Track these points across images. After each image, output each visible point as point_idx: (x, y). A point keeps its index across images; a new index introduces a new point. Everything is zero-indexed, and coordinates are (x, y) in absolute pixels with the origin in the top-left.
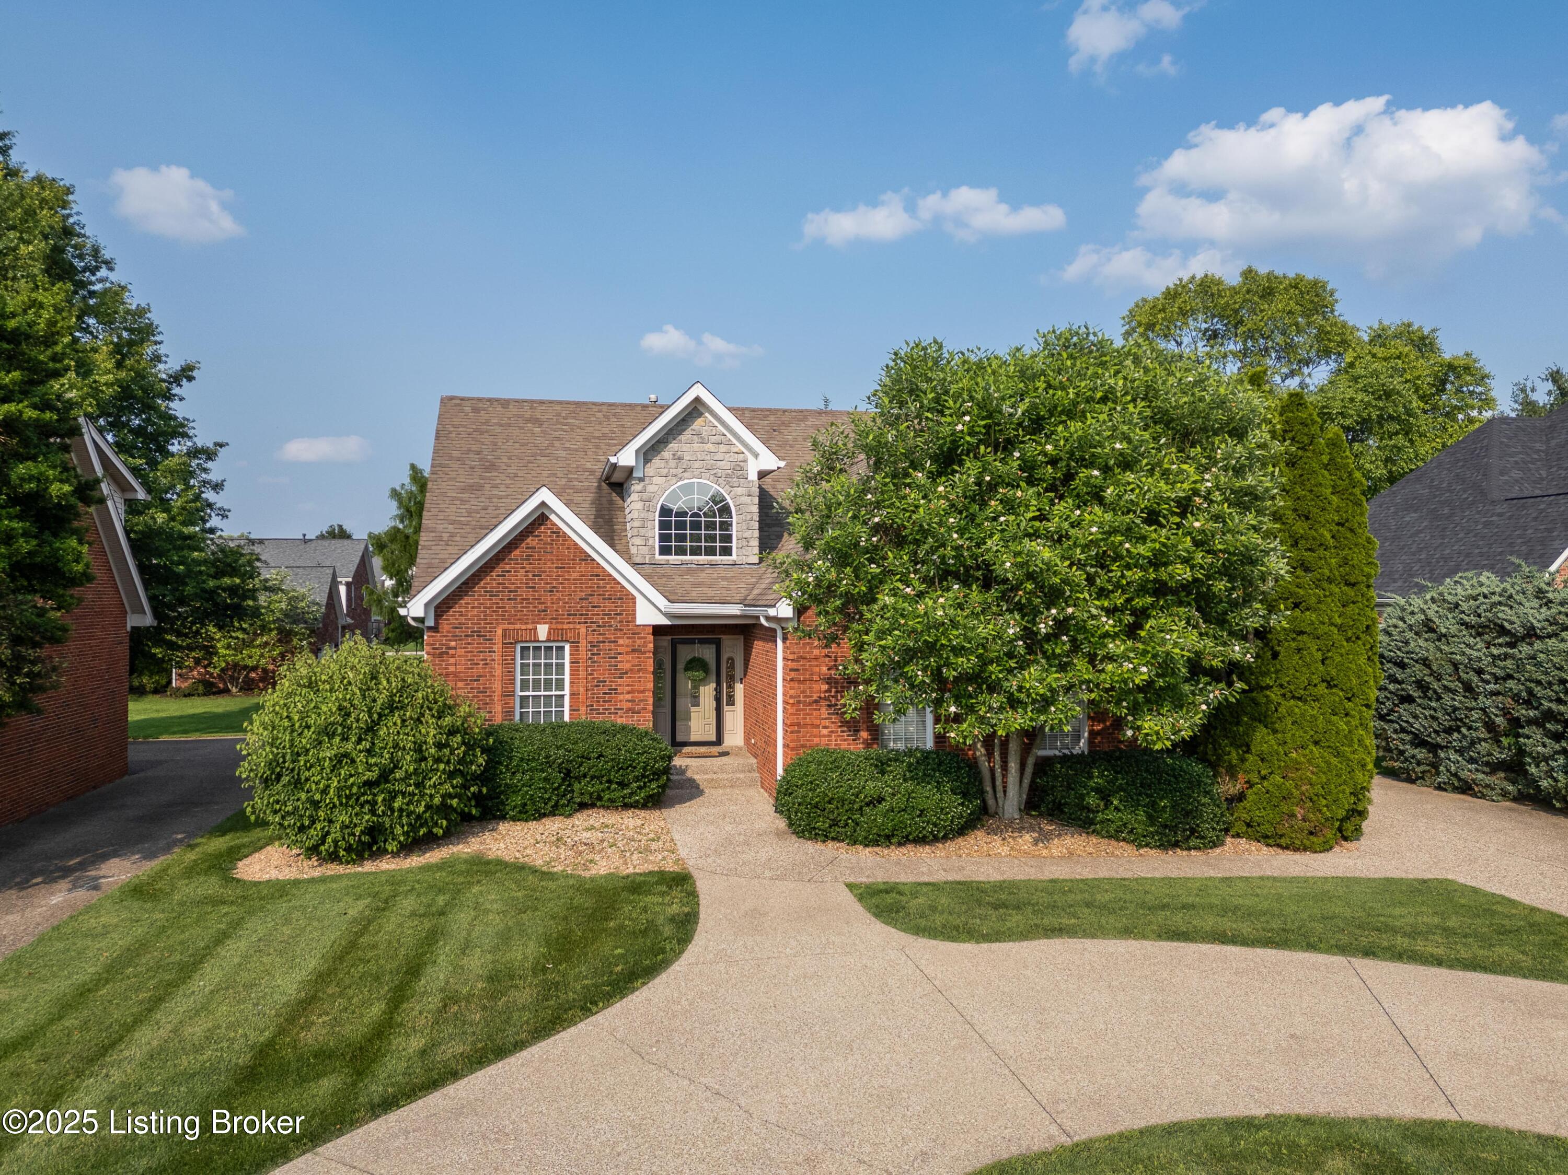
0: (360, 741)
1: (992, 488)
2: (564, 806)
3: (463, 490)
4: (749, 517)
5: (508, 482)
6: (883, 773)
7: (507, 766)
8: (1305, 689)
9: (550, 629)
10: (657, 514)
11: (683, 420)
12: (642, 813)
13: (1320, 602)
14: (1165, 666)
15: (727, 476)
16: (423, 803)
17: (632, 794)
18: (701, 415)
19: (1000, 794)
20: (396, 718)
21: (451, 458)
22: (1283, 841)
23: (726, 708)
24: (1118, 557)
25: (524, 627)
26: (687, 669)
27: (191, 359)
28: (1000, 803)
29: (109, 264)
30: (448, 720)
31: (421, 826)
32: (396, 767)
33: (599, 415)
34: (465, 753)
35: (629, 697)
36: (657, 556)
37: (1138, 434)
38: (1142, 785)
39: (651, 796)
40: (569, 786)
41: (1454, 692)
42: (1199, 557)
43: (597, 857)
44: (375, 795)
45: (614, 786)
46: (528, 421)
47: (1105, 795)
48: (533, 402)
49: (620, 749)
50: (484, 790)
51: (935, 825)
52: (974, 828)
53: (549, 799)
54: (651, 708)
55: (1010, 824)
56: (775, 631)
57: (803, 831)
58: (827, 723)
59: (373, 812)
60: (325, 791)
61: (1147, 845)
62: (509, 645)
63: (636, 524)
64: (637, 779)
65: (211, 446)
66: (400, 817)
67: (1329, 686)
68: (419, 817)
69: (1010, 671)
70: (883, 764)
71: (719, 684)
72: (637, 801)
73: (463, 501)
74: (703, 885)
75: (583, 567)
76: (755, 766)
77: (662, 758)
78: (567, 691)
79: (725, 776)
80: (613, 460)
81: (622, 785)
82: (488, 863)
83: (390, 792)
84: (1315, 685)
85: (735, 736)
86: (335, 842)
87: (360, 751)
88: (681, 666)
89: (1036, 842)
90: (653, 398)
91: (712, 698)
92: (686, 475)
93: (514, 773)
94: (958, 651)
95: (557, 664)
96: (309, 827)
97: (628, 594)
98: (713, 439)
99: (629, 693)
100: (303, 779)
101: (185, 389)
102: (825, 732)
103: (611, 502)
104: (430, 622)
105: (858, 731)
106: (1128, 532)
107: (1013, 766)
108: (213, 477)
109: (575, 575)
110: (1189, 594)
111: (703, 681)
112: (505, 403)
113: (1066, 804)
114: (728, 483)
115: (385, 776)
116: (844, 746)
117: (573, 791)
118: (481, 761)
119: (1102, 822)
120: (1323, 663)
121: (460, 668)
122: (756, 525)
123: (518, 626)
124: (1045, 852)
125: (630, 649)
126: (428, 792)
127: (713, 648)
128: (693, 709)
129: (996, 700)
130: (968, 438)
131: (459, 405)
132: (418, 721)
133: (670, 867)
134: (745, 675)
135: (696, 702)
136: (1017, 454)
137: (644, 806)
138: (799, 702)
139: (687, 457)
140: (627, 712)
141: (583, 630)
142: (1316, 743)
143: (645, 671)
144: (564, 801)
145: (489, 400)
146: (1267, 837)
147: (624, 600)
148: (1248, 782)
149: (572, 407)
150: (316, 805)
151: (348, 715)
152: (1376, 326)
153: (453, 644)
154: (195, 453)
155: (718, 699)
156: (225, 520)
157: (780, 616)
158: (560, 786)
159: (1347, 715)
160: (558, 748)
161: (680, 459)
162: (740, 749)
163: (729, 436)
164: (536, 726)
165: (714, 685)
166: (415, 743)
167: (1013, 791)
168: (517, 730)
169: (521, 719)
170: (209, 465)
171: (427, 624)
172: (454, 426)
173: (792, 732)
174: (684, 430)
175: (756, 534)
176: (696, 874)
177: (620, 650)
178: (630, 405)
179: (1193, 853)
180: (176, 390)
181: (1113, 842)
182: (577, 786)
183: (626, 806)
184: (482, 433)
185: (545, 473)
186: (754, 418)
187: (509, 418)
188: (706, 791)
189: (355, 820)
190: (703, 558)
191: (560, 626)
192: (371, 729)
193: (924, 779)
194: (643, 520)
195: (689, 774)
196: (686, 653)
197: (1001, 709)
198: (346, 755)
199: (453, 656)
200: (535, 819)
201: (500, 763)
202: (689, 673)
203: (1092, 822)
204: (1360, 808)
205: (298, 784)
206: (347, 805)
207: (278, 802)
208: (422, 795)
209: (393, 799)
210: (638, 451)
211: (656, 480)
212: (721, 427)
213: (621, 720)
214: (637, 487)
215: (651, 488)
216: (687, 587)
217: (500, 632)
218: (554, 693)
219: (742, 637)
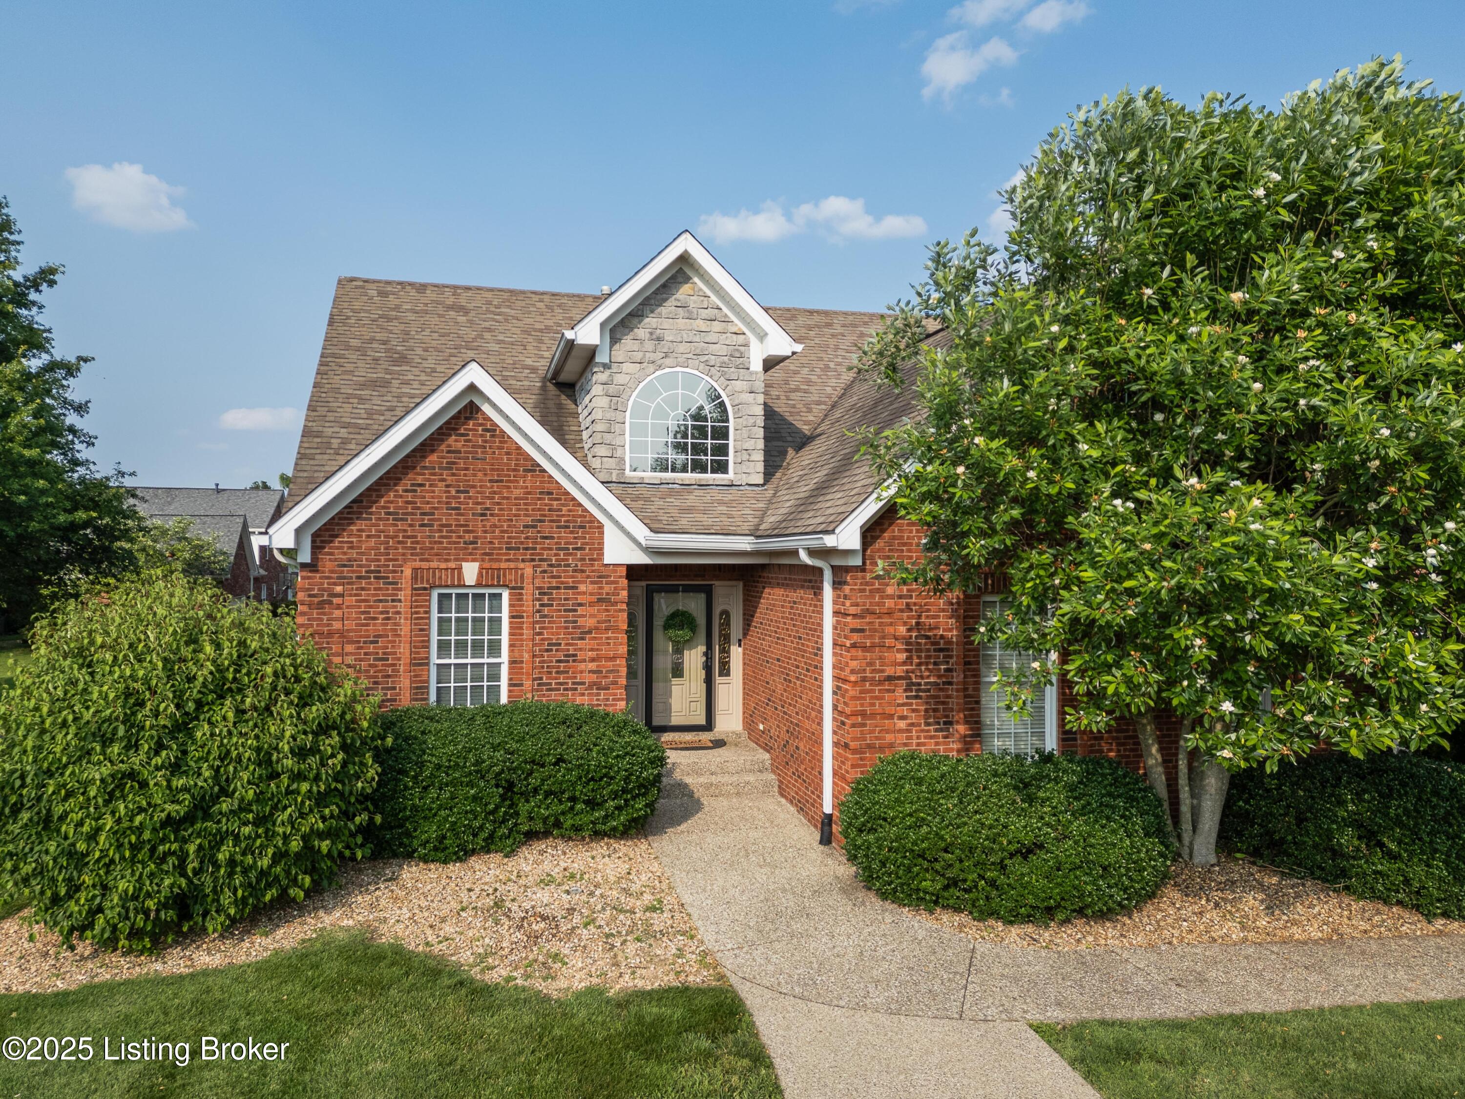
0: (160, 747)
2: (503, 836)
3: (363, 386)
4: (751, 420)
5: (423, 377)
6: (1030, 799)
7: (415, 777)
9: (481, 569)
10: (628, 414)
11: (664, 286)
15: (723, 365)
16: (270, 851)
17: (606, 817)
18: (688, 279)
19: (1186, 826)
20: (228, 708)
21: (348, 347)
23: (718, 680)
25: (443, 565)
26: (667, 627)
27: (53, 261)
28: (1186, 840)
30: (314, 711)
31: (269, 886)
32: (225, 792)
33: (541, 305)
34: (344, 764)
35: (592, 666)
36: (630, 472)
39: (634, 820)
40: (510, 807)
43: (565, 948)
44: (185, 841)
45: (579, 806)
46: (450, 308)
47: (1369, 832)
48: (455, 287)
49: (589, 750)
50: (378, 819)
53: (481, 828)
54: (623, 681)
56: (820, 571)
57: (895, 891)
58: (905, 711)
59: (181, 869)
60: (93, 837)
61: (1444, 915)
62: (421, 592)
63: (599, 427)
64: (615, 795)
65: (72, 359)
66: (231, 875)
68: (263, 873)
70: (1026, 785)
71: (709, 646)
72: (614, 829)
73: (361, 400)
74: (769, 1027)
75: (529, 480)
76: (768, 763)
78: (504, 657)
79: (726, 779)
80: (569, 335)
81: (592, 804)
82: (379, 957)
83: (211, 834)
85: (731, 716)
87: (158, 768)
88: (658, 622)
91: (700, 665)
92: (667, 361)
93: (425, 788)
95: (491, 619)
97: (593, 520)
98: (704, 313)
99: (593, 660)
100: (56, 814)
101: (44, 295)
102: (902, 724)
103: (560, 406)
104: (305, 557)
105: (951, 723)
108: (76, 396)
109: (517, 492)
111: (689, 643)
112: (422, 288)
114: (724, 374)
115: (202, 807)
117: (517, 814)
118: (372, 771)
121: (350, 624)
122: (761, 433)
123: (434, 564)
125: (594, 598)
126: (280, 830)
127: (702, 596)
128: (675, 681)
131: (362, 287)
132: (266, 711)
134: (745, 634)
135: (678, 671)
138: (864, 679)
139: (669, 337)
140: (590, 687)
141: (528, 571)
143: (616, 629)
144: (504, 830)
145: (400, 283)
147: (588, 529)
149: (506, 295)
151: (141, 704)
153: (339, 589)
154: (53, 367)
155: (708, 668)
157: (841, 547)
158: (497, 807)
160: (495, 748)
161: (659, 339)
162: (739, 735)
163: (725, 310)
164: (461, 713)
165: (702, 649)
166: (258, 750)
168: (431, 719)
169: (439, 700)
170: (70, 381)
171: (300, 559)
172: (353, 311)
173: (853, 726)
174: (666, 300)
175: (761, 444)
177: (581, 599)
178: (578, 296)
180: (34, 296)
181: (1382, 907)
182: (524, 808)
183: (598, 835)
184: (389, 319)
187: (426, 305)
188: (704, 800)
189: (147, 887)
190: (688, 476)
191: (495, 565)
192: (181, 727)
194: (609, 421)
195: (679, 778)
196: (664, 605)
198: (132, 775)
199: (339, 607)
200: (459, 859)
202: (669, 632)
203: (1344, 873)
208: (269, 837)
209: (217, 845)
210: (603, 325)
211: (626, 367)
212: (714, 298)
213: (584, 700)
214: (601, 376)
215: (619, 379)
216: (674, 512)
217: (408, 572)
218: (485, 660)
219: (741, 584)
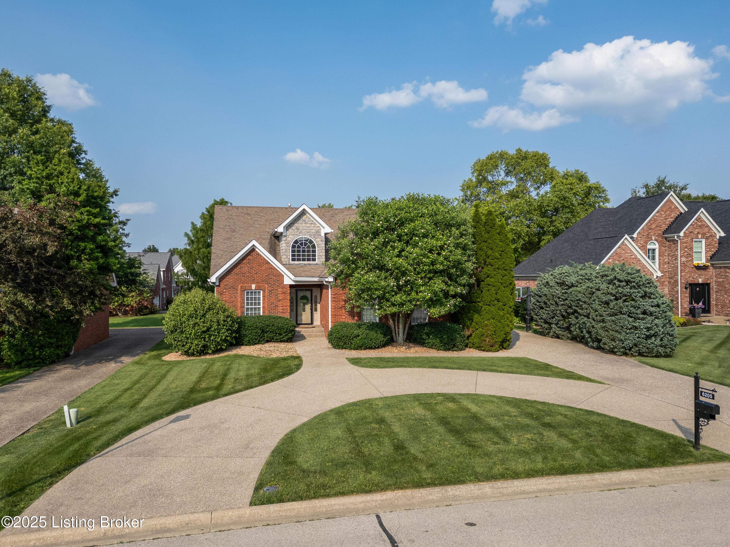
0: (200, 319)
1: (388, 242)
2: (261, 341)
3: (225, 239)
4: (322, 248)
5: (240, 236)
6: (360, 328)
7: (244, 328)
8: (490, 302)
9: (256, 286)
10: (291, 247)
11: (299, 216)
12: (286, 343)
13: (495, 275)
14: (435, 294)
15: (314, 235)
16: (219, 338)
17: (283, 337)
18: (305, 214)
19: (397, 335)
20: (211, 312)
21: (220, 228)
22: (482, 349)
23: (314, 312)
24: (422, 263)
25: (247, 285)
26: (301, 299)
27: (117, 188)
28: (397, 338)
29: (85, 152)
30: (226, 313)
31: (219, 345)
32: (211, 327)
34: (232, 323)
35: (282, 308)
36: (291, 262)
37: (429, 227)
38: (439, 332)
39: (289, 338)
40: (263, 334)
41: (553, 305)
42: (445, 263)
43: (273, 353)
44: (205, 335)
45: (277, 335)
46: (246, 214)
47: (428, 335)
48: (247, 207)
49: (279, 323)
50: (237, 335)
51: (375, 343)
52: (388, 345)
53: (257, 339)
54: (289, 311)
55: (400, 345)
56: (328, 286)
57: (336, 346)
58: (344, 314)
59: (204, 340)
60: (190, 334)
61: (440, 350)
62: (243, 291)
63: (284, 251)
64: (285, 333)
65: (125, 220)
66: (213, 342)
67: (498, 301)
68: (218, 342)
69: (393, 296)
70: (360, 326)
71: (312, 304)
72: (285, 340)
73: (225, 243)
74: (304, 359)
75: (267, 266)
76: (323, 331)
77: (293, 326)
78: (261, 306)
79: (313, 333)
80: (276, 230)
81: (280, 334)
82: (240, 355)
83: (209, 335)
84: (493, 301)
85: (317, 321)
86: (194, 349)
87: (201, 322)
88: (299, 298)
89: (406, 349)
90: (289, 205)
91: (310, 309)
92: (300, 234)
93: (246, 331)
94: (376, 289)
95: (258, 297)
96: (185, 345)
97: (281, 274)
98: (309, 222)
99: (282, 306)
100: (184, 330)
101: (115, 199)
102: (344, 317)
103: (275, 243)
104: (217, 284)
105: (355, 317)
106: (424, 256)
107: (401, 326)
108: (126, 232)
109: (264, 268)
110: (445, 273)
111: (307, 303)
113: (417, 338)
114: (314, 237)
115: (208, 330)
116: (350, 322)
117: (264, 336)
118: (236, 326)
119: (427, 343)
120: (496, 294)
121: (227, 299)
122: (324, 251)
123: (245, 285)
124: (408, 351)
125: (282, 292)
126: (221, 335)
127: (310, 292)
128: (303, 313)
129: (388, 304)
130: (381, 228)
131: (221, 209)
132: (218, 313)
133: (295, 355)
134: (320, 301)
135: (304, 310)
136: (396, 233)
137: (287, 341)
138: (336, 308)
139: (300, 228)
140: (281, 312)
141: (267, 286)
142: (493, 319)
143: (287, 299)
144: (262, 339)
146: (478, 347)
147: (280, 276)
148: (472, 331)
149: (261, 209)
150: (187, 338)
151: (197, 311)
152: (565, 172)
153: (225, 291)
154: (120, 223)
155: (311, 309)
156: (129, 248)
157: (329, 281)
158: (260, 334)
159: (503, 310)
160: (260, 323)
161: (298, 229)
162: (319, 326)
163: (315, 221)
164: (252, 317)
165: (310, 305)
166: (217, 320)
167: (401, 334)
168: (246, 318)
169: (247, 315)
170: (124, 227)
172: (220, 216)
173: (334, 317)
174: (300, 220)
175: (324, 254)
176: (302, 357)
177: (279, 293)
178: (281, 208)
179: (454, 352)
180: (112, 200)
181: (431, 349)
182: (266, 335)
183: (281, 341)
184: (230, 219)
185: (252, 233)
186: (325, 212)
187: (239, 213)
188: (307, 338)
189: (199, 343)
190: (306, 262)
191: (259, 285)
192: (204, 315)
193: (372, 329)
194: (286, 250)
195: (301, 333)
196: (301, 294)
197: (390, 306)
198: (197, 323)
199: (225, 295)
201: (242, 328)
202: (302, 301)
204: (508, 338)
205: (182, 332)
206: (197, 338)
207: (176, 337)
208: (219, 336)
209: (210, 337)
210: (284, 227)
211: (290, 236)
212: (312, 218)
213: (279, 315)
214: (284, 239)
215: (289, 239)
216: (301, 272)
217: (240, 287)
218: (257, 307)
219: (319, 289)
